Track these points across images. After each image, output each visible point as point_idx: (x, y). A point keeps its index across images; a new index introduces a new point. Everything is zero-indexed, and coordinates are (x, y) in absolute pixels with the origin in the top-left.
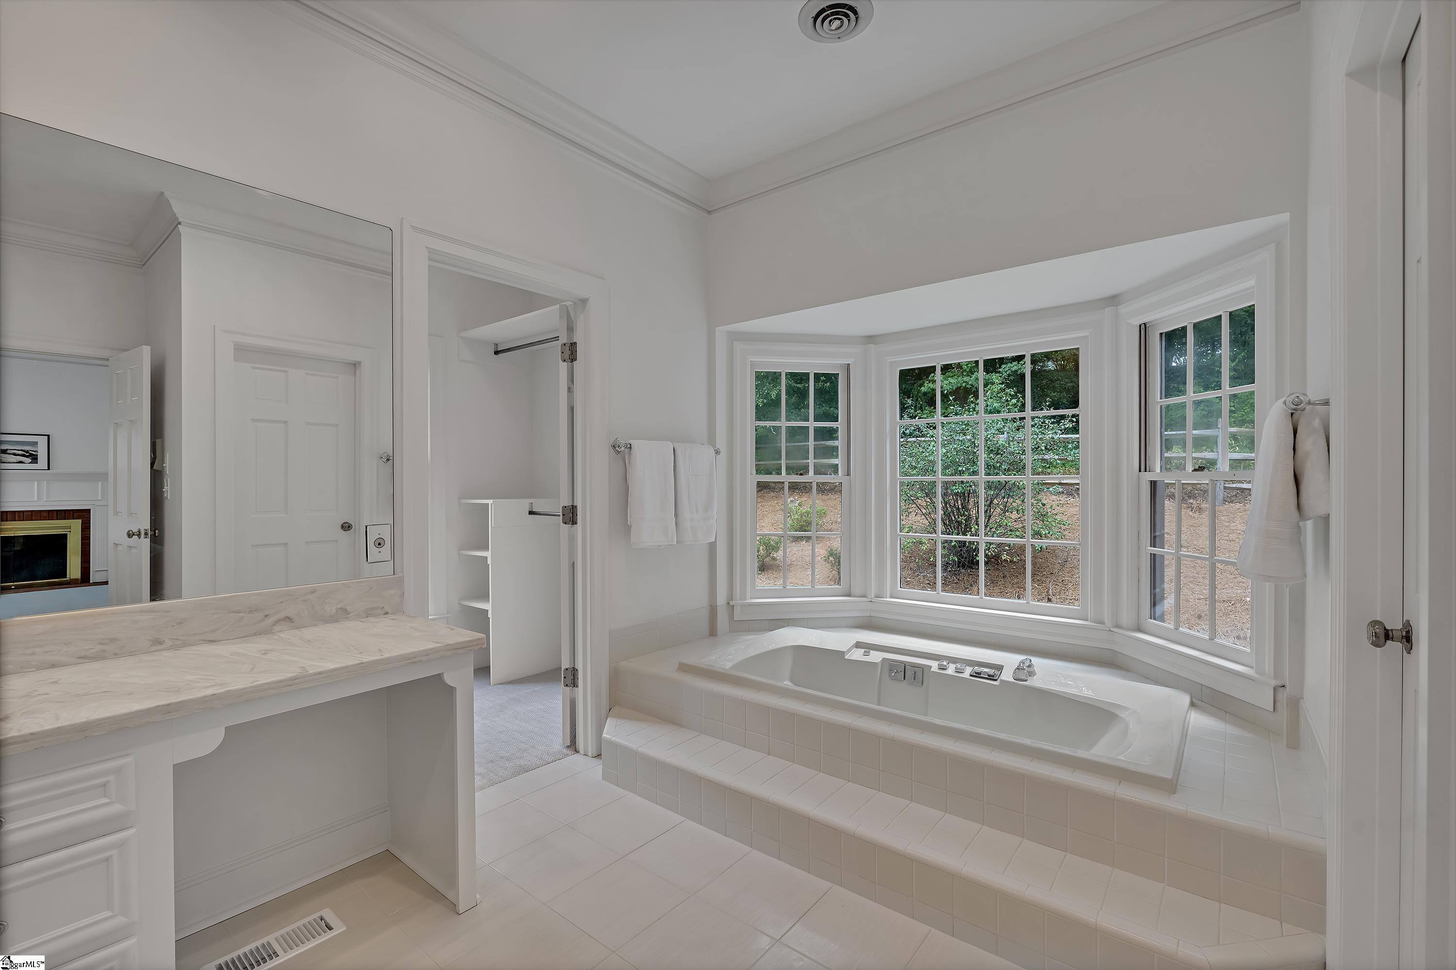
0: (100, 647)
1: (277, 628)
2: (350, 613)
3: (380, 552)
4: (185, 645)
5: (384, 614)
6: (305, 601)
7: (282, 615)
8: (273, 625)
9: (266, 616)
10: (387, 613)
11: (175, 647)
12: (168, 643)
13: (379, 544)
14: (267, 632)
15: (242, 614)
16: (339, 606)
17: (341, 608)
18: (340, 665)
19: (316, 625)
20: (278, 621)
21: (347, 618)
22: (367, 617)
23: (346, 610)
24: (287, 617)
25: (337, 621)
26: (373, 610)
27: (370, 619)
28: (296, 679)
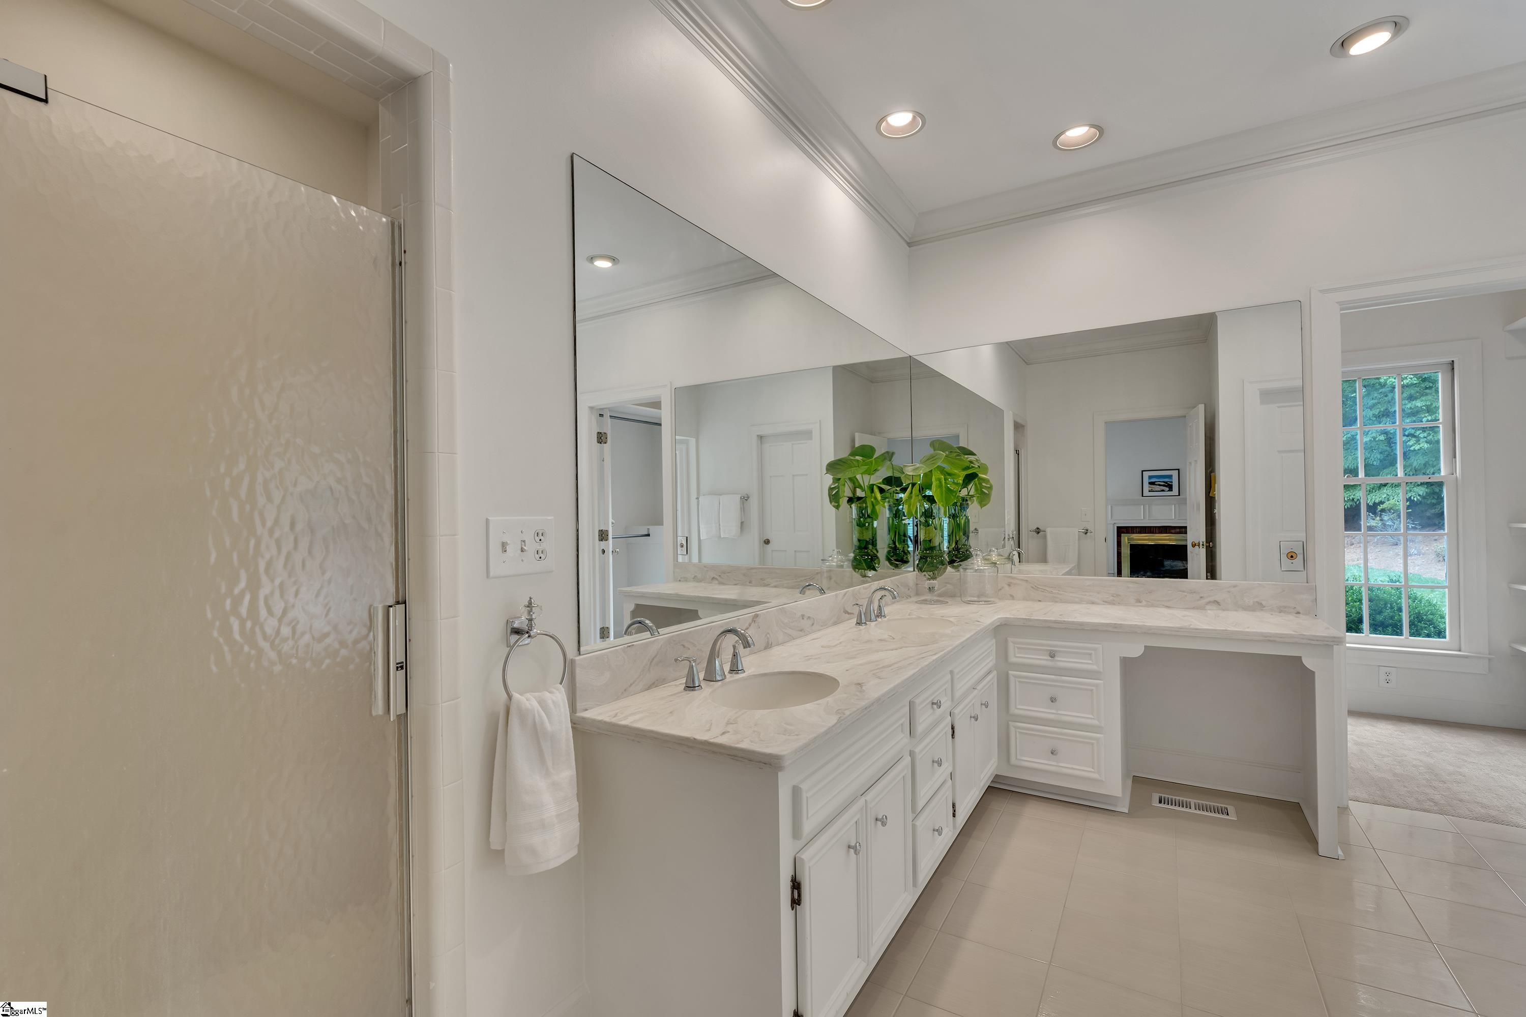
0: (1112, 598)
1: (1208, 607)
2: (1264, 607)
3: (1292, 563)
4: (1152, 606)
5: (1296, 613)
6: (1229, 592)
7: (1212, 599)
8: (1206, 604)
9: (1201, 597)
10: (1298, 613)
11: (1147, 606)
12: (1144, 603)
13: (1292, 557)
14: (1201, 608)
15: (1186, 594)
16: (1256, 600)
17: (1257, 602)
18: (1213, 628)
19: (1236, 611)
20: (1209, 602)
21: (1262, 610)
22: (1280, 612)
23: (1261, 603)
24: (1215, 601)
25: (1254, 610)
26: (1285, 608)
27: (1282, 614)
28: (1181, 629)
